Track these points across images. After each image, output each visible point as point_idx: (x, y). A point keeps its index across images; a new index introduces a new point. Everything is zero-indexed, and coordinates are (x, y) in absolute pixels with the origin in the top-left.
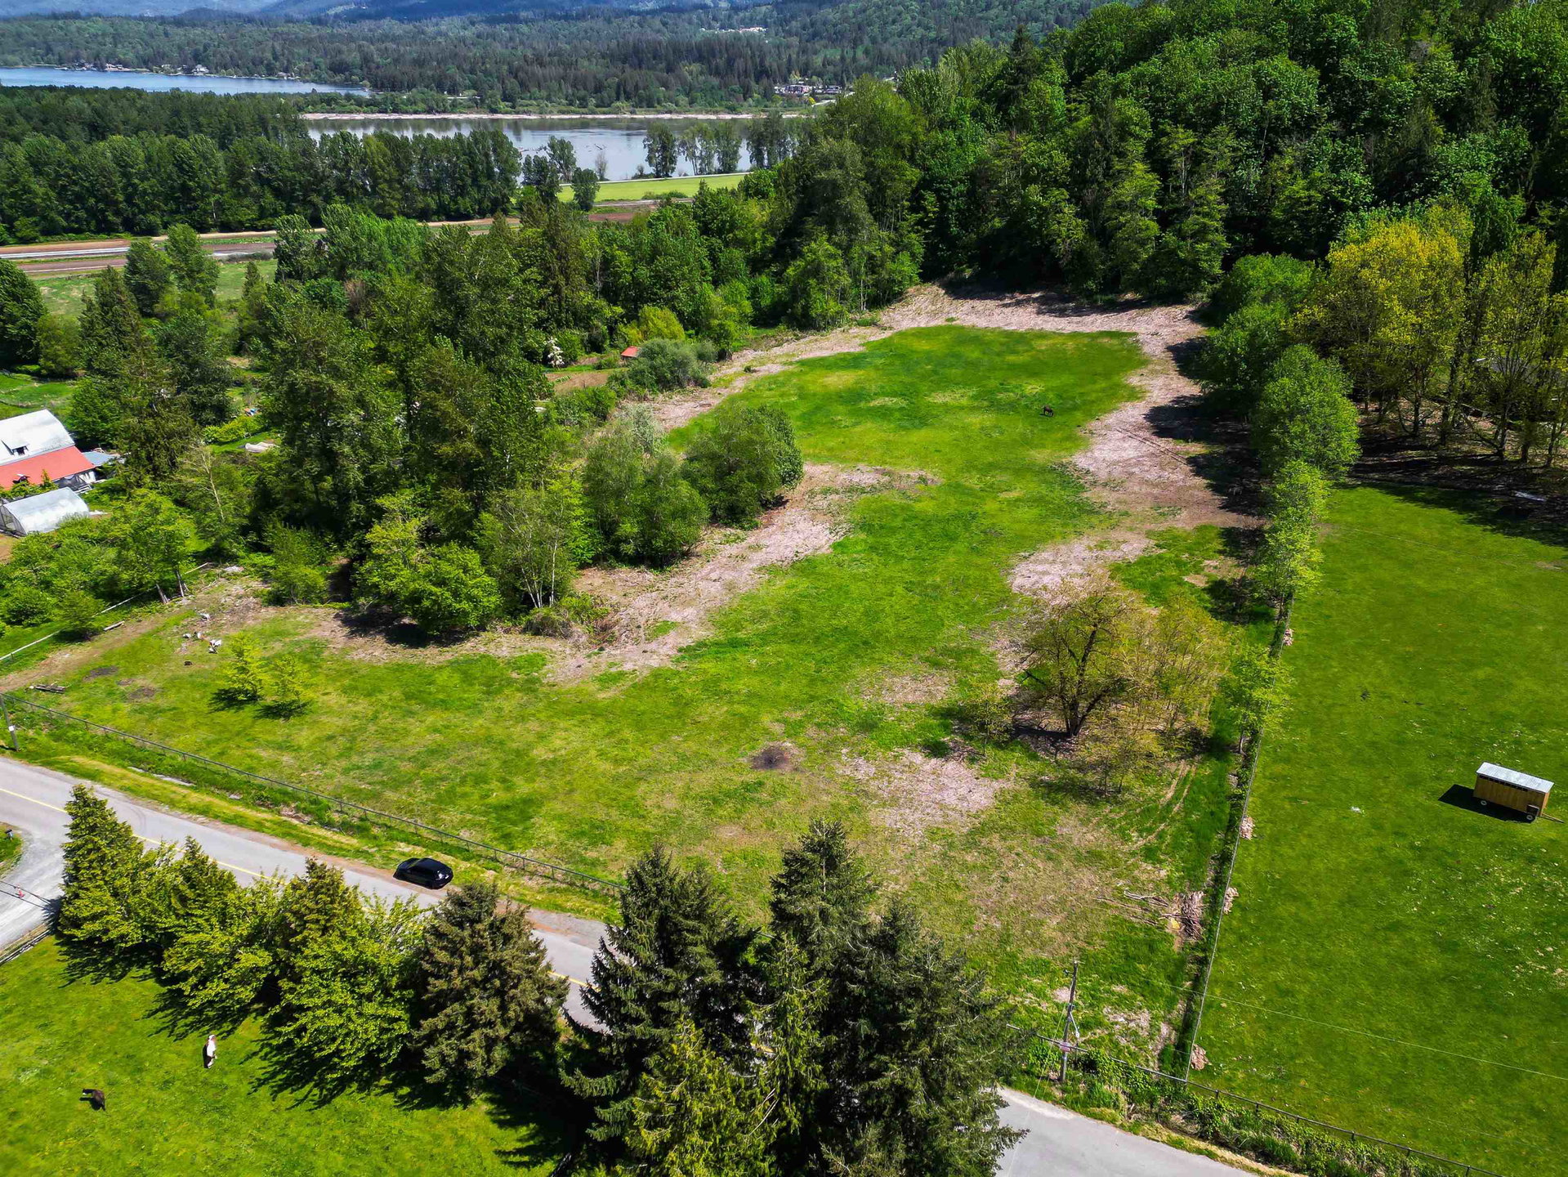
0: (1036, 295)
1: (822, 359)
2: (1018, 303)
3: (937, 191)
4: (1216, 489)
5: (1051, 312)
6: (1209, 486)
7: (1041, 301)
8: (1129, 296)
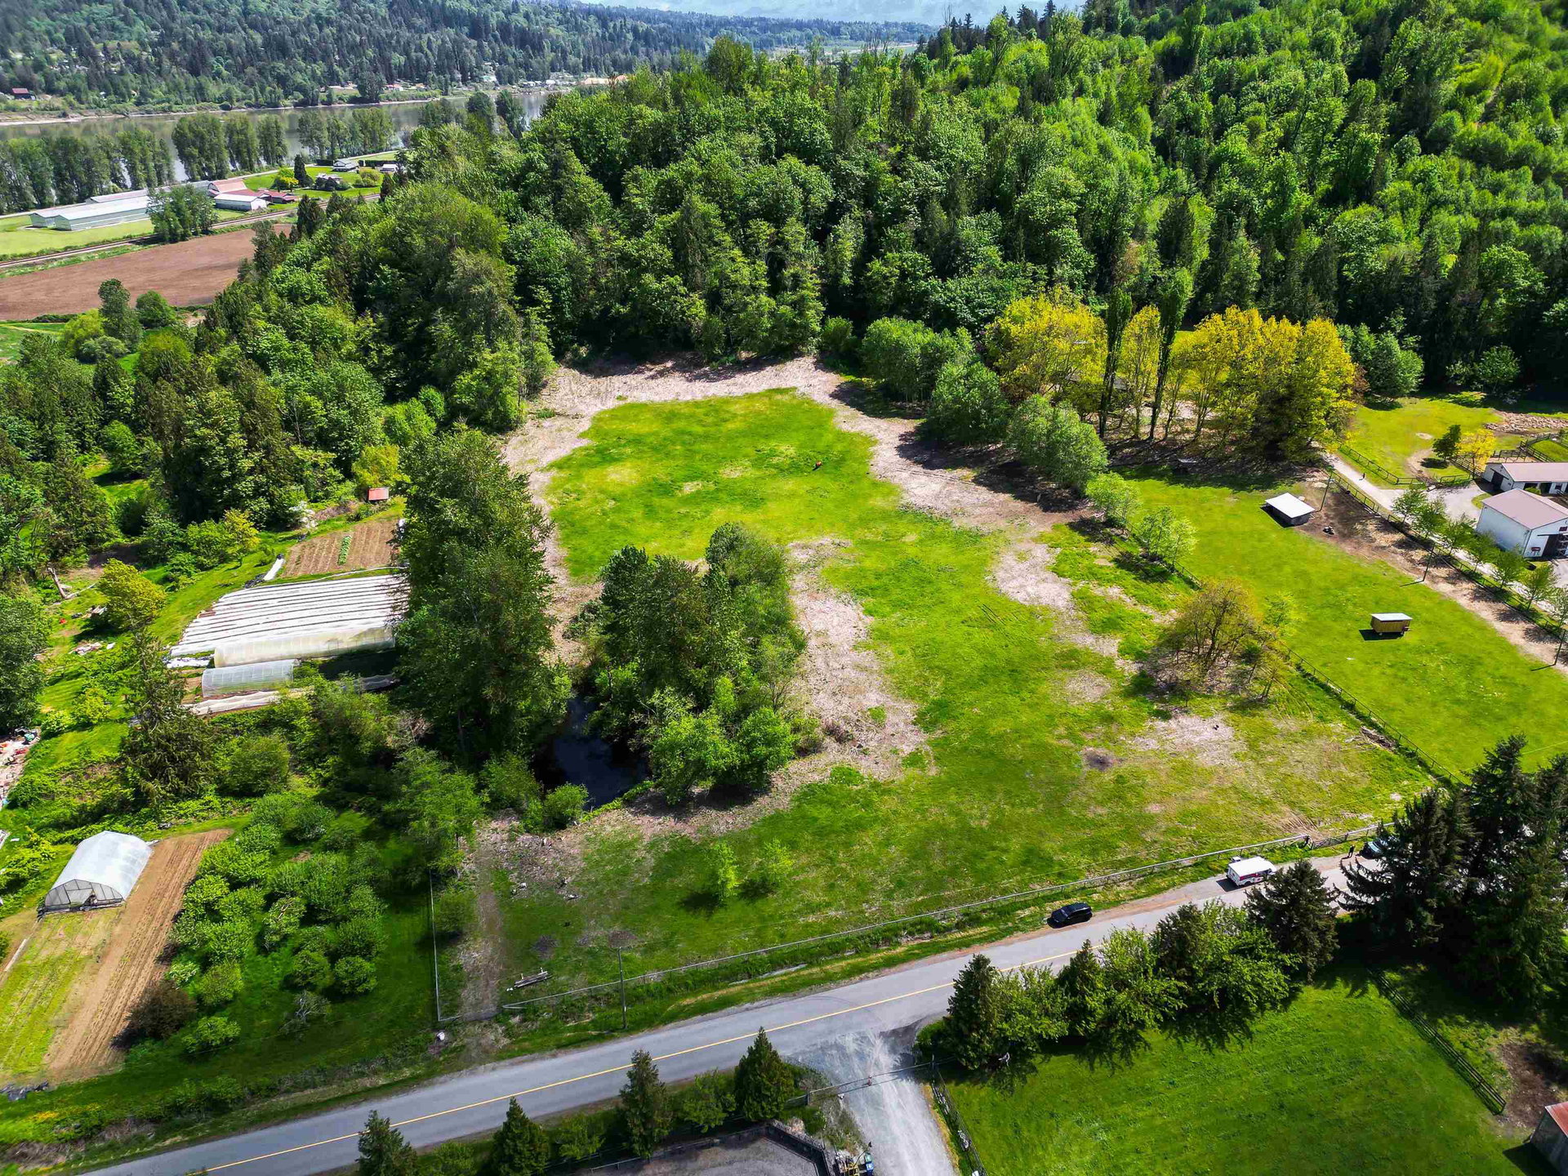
0: (669, 364)
1: (569, 459)
2: (661, 374)
3: (547, 285)
4: (1021, 497)
5: (698, 377)
6: (1016, 498)
7: (680, 368)
8: (744, 355)
